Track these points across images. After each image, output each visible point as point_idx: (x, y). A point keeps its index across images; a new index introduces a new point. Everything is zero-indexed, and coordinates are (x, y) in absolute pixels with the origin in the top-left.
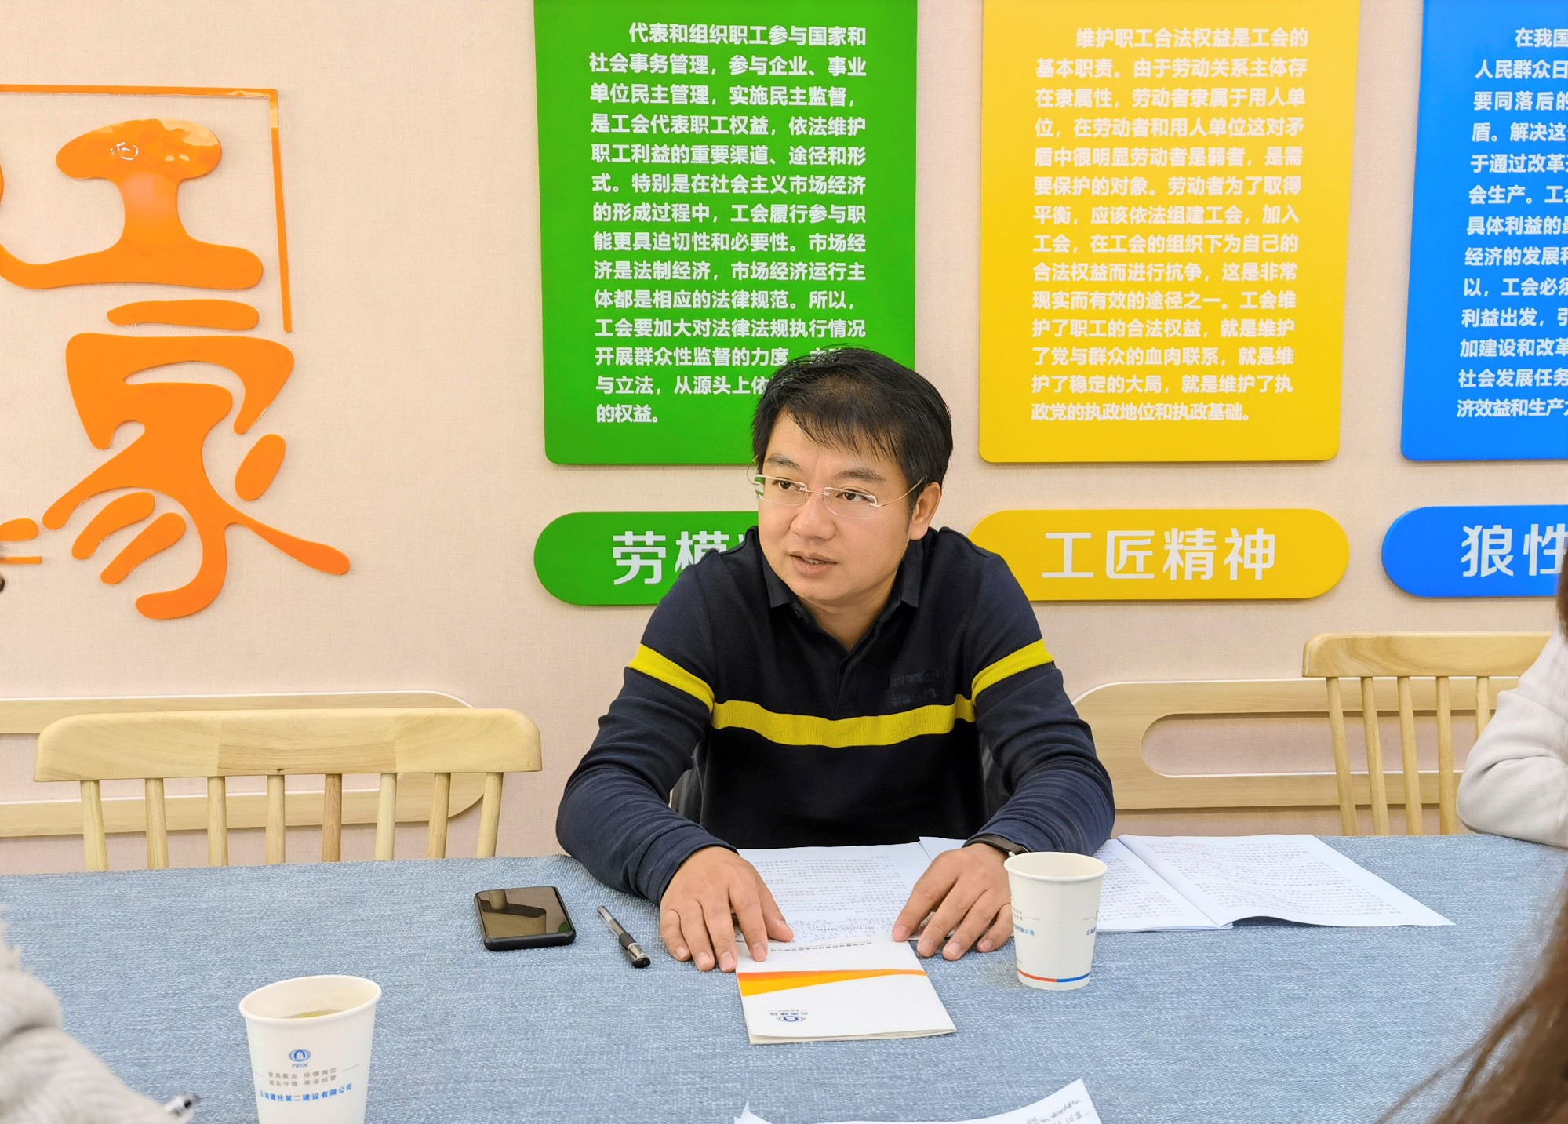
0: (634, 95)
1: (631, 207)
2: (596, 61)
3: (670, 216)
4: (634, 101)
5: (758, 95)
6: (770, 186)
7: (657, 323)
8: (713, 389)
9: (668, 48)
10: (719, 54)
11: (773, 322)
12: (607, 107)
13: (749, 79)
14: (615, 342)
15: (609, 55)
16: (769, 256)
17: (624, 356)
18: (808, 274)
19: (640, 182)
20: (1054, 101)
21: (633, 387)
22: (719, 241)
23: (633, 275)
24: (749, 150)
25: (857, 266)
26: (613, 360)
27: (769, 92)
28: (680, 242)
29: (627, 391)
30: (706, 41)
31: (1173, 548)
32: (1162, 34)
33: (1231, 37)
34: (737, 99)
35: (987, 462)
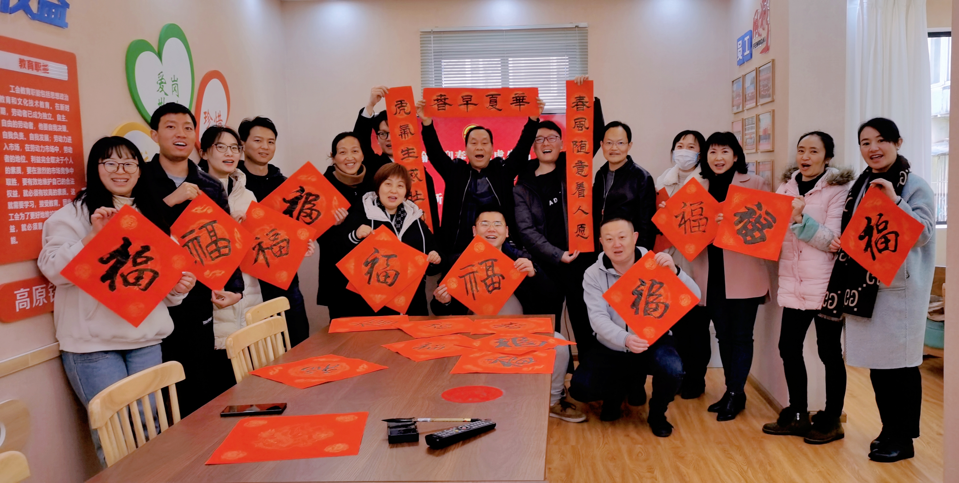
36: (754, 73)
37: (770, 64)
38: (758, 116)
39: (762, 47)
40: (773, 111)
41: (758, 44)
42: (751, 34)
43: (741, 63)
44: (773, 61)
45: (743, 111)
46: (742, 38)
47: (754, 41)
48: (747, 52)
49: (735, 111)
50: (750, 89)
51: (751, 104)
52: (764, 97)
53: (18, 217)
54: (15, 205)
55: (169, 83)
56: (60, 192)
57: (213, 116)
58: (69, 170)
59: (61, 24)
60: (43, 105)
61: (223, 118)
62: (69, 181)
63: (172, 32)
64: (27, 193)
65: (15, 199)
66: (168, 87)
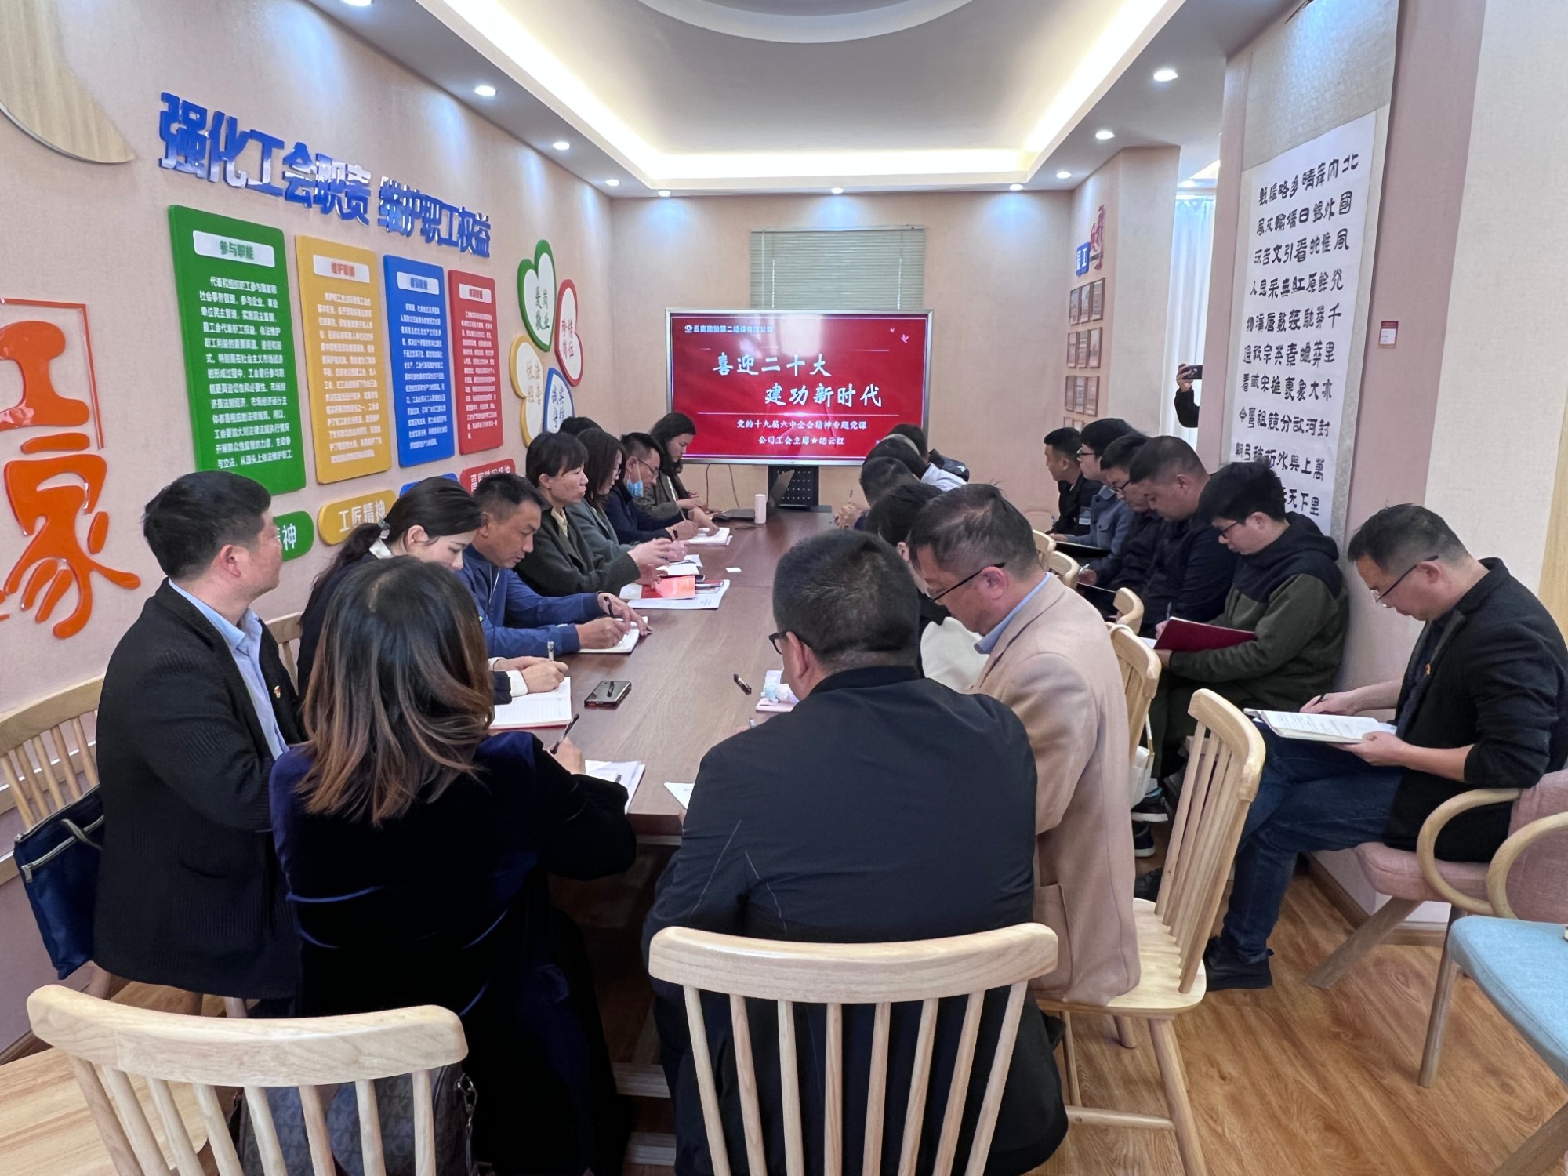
0: (215, 313)
1: (219, 371)
2: (202, 294)
3: (231, 376)
4: (215, 316)
5: (251, 315)
6: (258, 360)
7: (233, 430)
8: (252, 462)
9: (223, 290)
10: (238, 293)
11: (265, 427)
12: (208, 319)
13: (248, 307)
14: (221, 441)
15: (206, 293)
16: (261, 395)
17: (225, 449)
18: (272, 403)
19: (221, 357)
20: (323, 323)
22: (246, 387)
23: (223, 406)
24: (251, 342)
25: (284, 397)
26: (221, 450)
27: (253, 314)
28: (236, 388)
30: (233, 288)
31: (365, 512)
32: (343, 297)
33: (356, 300)
34: (245, 317)
35: (320, 484)
36: (1088, 288)
37: (1100, 282)
38: (1090, 331)
39: (1096, 262)
40: (1101, 329)
41: (1094, 258)
42: (1089, 245)
43: (1079, 273)
44: (1104, 279)
45: (1078, 324)
46: (1081, 248)
47: (1092, 254)
48: (1084, 264)
49: (1072, 322)
50: (1085, 304)
51: (1084, 319)
52: (1096, 314)
53: (471, 417)
54: (470, 408)
55: (542, 296)
56: (489, 397)
57: (567, 324)
58: (493, 379)
59: (486, 255)
60: (480, 325)
61: (574, 325)
62: (493, 388)
63: (543, 248)
64: (475, 399)
65: (469, 403)
66: (541, 300)
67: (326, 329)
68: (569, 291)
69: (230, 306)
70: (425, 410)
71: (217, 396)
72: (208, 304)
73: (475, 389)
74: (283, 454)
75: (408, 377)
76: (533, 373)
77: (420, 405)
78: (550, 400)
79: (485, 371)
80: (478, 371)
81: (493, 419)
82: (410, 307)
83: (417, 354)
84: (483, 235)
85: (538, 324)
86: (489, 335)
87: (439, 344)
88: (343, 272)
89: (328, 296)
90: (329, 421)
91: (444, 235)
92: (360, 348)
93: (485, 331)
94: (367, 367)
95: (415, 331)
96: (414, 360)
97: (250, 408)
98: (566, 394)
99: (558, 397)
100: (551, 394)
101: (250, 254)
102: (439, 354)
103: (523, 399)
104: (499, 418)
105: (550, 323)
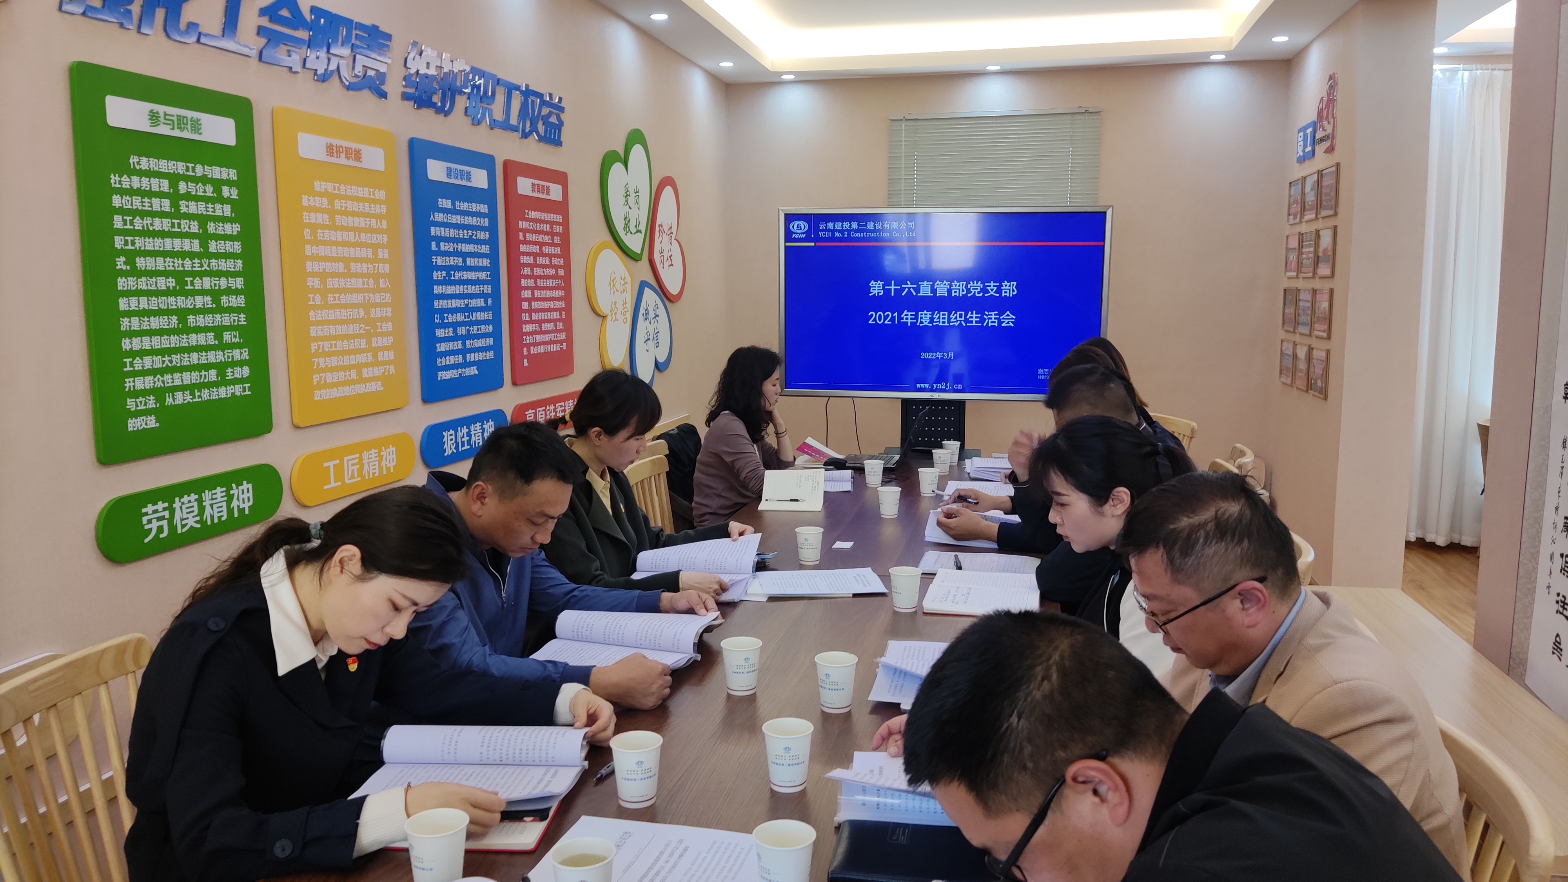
0: (134, 204)
1: (137, 280)
2: (114, 179)
3: (156, 286)
4: (135, 207)
5: (193, 208)
6: (202, 266)
7: (154, 358)
8: (184, 400)
9: (149, 174)
10: (174, 179)
11: (209, 354)
12: (122, 211)
13: (188, 197)
14: (135, 374)
15: (121, 176)
16: (204, 311)
17: (140, 383)
18: (222, 322)
19: (141, 263)
20: (309, 219)
21: (145, 404)
22: (181, 302)
23: (140, 326)
24: (191, 242)
25: (242, 315)
26: (134, 386)
27: (197, 205)
28: (162, 302)
29: (143, 407)
30: (167, 171)
31: (365, 462)
32: (342, 187)
33: (363, 192)
34: (184, 209)
35: (297, 427)
36: (1315, 177)
37: (1334, 169)
38: (1318, 232)
39: (1326, 144)
40: (1335, 227)
41: (1322, 140)
42: (1315, 125)
43: (1301, 160)
44: (1338, 165)
45: (1301, 222)
46: (1304, 129)
47: (1319, 135)
48: (1309, 149)
49: (1292, 221)
50: (1311, 197)
51: (1311, 216)
52: (1326, 208)
53: (528, 340)
54: (527, 328)
55: (633, 195)
56: (556, 315)
57: (666, 229)
58: (561, 293)
59: (558, 143)
60: (546, 227)
61: (674, 230)
62: (561, 304)
63: (636, 137)
64: (535, 317)
65: (527, 323)
66: (631, 200)
67: (314, 227)
68: (668, 191)
69: (161, 195)
70: (462, 331)
71: (130, 314)
72: (122, 192)
73: (535, 305)
74: (238, 389)
75: (437, 290)
76: (618, 286)
77: (455, 325)
78: (641, 318)
79: (551, 283)
80: (541, 283)
81: (561, 342)
82: (446, 203)
83: (452, 261)
84: (553, 119)
85: (627, 226)
86: (557, 240)
87: (485, 249)
88: (343, 155)
89: (318, 186)
90: (314, 346)
91: (498, 115)
92: (368, 253)
93: (552, 234)
94: (376, 276)
95: (452, 233)
96: (448, 269)
97: (184, 329)
98: (661, 311)
99: (652, 315)
100: (642, 311)
101: (196, 126)
102: (485, 262)
103: (604, 317)
104: (569, 341)
105: (643, 227)
